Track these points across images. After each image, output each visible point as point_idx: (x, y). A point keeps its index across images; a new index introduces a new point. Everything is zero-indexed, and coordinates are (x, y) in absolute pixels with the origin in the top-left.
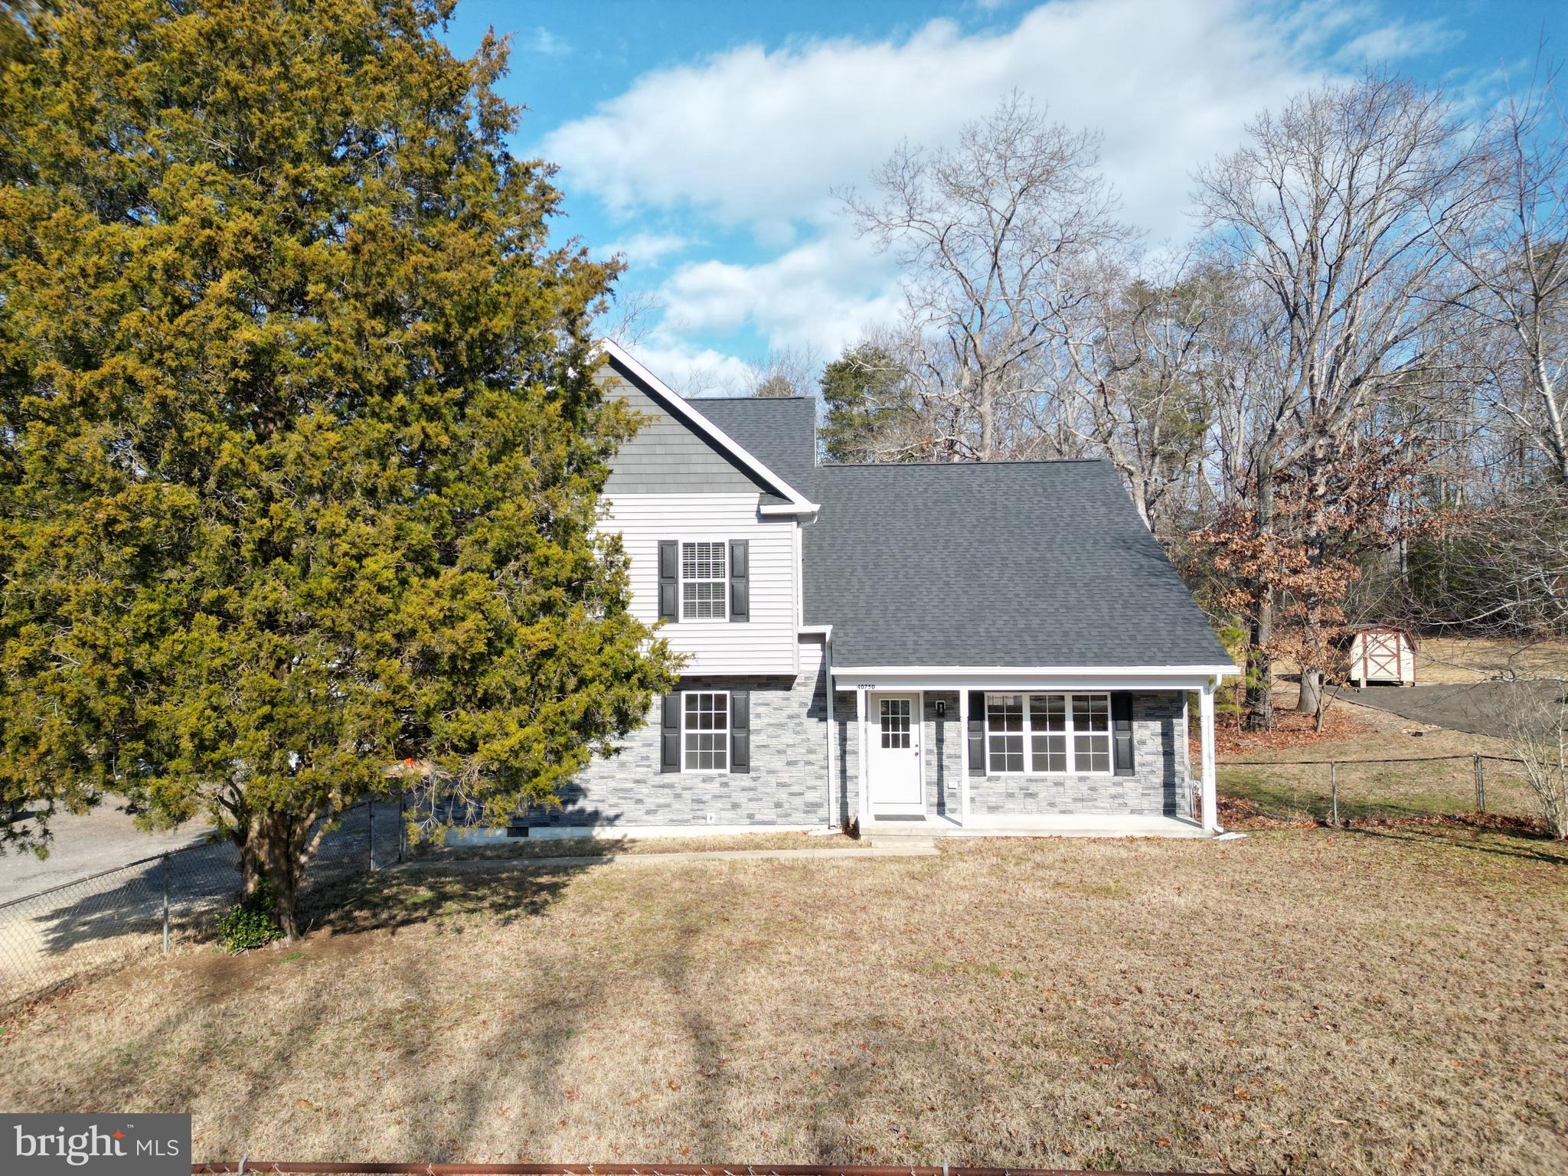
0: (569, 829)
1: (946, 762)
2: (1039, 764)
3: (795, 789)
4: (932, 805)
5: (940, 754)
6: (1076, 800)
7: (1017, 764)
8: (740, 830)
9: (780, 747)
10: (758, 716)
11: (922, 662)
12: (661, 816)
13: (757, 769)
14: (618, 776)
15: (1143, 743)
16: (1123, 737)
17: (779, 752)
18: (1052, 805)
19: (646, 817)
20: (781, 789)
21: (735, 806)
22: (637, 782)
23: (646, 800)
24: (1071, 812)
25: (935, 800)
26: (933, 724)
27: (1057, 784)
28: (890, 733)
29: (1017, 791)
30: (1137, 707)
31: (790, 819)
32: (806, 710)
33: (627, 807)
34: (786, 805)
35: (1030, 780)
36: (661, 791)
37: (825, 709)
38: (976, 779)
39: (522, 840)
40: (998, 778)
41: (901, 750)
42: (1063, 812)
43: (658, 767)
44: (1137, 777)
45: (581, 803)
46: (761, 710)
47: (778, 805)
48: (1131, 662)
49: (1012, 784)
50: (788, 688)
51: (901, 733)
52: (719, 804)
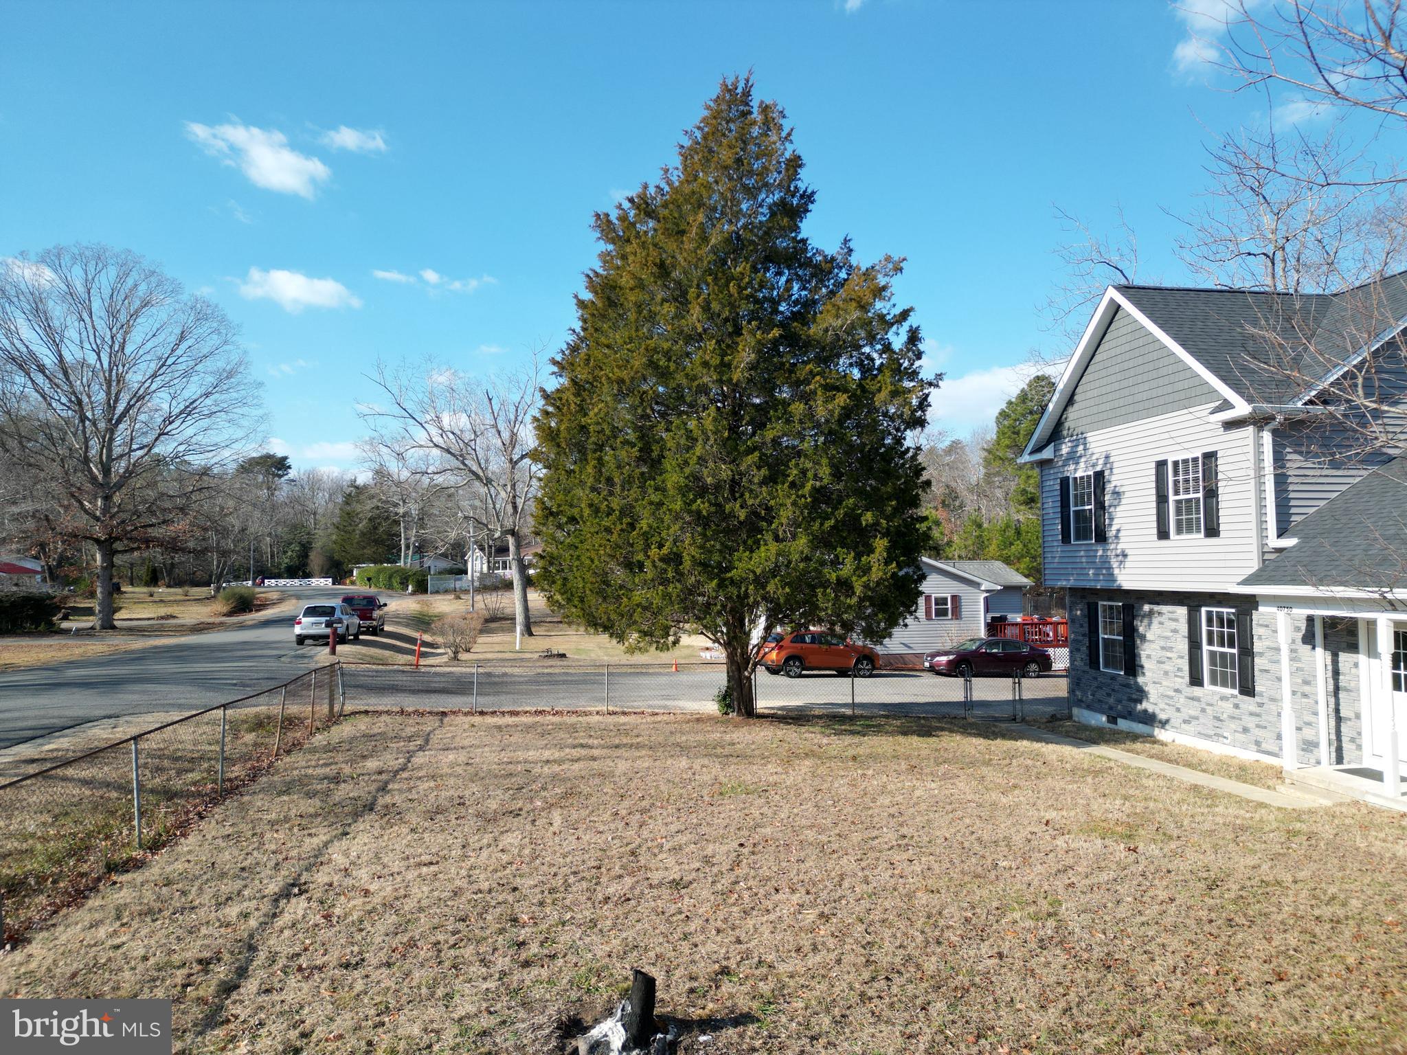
0: (1141, 724)
8: (1249, 756)
10: (1260, 637)
12: (1193, 727)
13: (1261, 694)
14: (1165, 683)
19: (1184, 726)
21: (1246, 730)
23: (1183, 710)
28: (1402, 672)
32: (1300, 635)
33: (1171, 713)
36: (1192, 703)
37: (1313, 636)
39: (1113, 727)
43: (1187, 679)
45: (1145, 704)
46: (1262, 631)
52: (1233, 726)
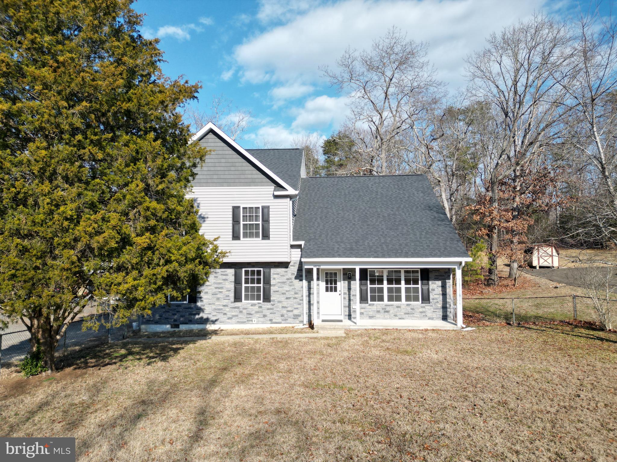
0: (197, 325)
1: (352, 298)
2: (390, 299)
3: (289, 309)
4: (346, 316)
5: (349, 295)
6: (405, 314)
7: (381, 299)
8: (266, 326)
9: (283, 292)
10: (274, 279)
11: (340, 256)
12: (234, 320)
13: (274, 301)
14: (217, 303)
15: (433, 290)
16: (425, 288)
17: (283, 294)
18: (395, 316)
19: (228, 321)
20: (284, 309)
21: (265, 316)
22: (224, 306)
23: (228, 313)
24: (403, 319)
25: (347, 313)
26: (346, 282)
27: (398, 307)
28: (329, 286)
29: (381, 310)
30: (431, 275)
31: (287, 321)
32: (294, 276)
33: (220, 316)
34: (286, 316)
35: (386, 305)
36: (234, 310)
37: (302, 276)
38: (363, 305)
39: (177, 330)
40: (373, 304)
41: (333, 293)
42: (400, 319)
43: (233, 300)
44: (431, 304)
45: (201, 315)
46: (275, 276)
47: (282, 316)
48: (426, 256)
49: (379, 307)
50: (287, 267)
51: (333, 286)
52: (258, 315)
